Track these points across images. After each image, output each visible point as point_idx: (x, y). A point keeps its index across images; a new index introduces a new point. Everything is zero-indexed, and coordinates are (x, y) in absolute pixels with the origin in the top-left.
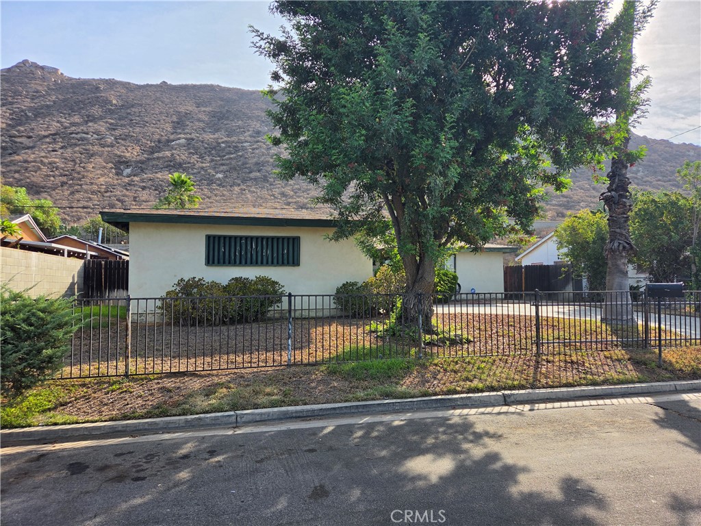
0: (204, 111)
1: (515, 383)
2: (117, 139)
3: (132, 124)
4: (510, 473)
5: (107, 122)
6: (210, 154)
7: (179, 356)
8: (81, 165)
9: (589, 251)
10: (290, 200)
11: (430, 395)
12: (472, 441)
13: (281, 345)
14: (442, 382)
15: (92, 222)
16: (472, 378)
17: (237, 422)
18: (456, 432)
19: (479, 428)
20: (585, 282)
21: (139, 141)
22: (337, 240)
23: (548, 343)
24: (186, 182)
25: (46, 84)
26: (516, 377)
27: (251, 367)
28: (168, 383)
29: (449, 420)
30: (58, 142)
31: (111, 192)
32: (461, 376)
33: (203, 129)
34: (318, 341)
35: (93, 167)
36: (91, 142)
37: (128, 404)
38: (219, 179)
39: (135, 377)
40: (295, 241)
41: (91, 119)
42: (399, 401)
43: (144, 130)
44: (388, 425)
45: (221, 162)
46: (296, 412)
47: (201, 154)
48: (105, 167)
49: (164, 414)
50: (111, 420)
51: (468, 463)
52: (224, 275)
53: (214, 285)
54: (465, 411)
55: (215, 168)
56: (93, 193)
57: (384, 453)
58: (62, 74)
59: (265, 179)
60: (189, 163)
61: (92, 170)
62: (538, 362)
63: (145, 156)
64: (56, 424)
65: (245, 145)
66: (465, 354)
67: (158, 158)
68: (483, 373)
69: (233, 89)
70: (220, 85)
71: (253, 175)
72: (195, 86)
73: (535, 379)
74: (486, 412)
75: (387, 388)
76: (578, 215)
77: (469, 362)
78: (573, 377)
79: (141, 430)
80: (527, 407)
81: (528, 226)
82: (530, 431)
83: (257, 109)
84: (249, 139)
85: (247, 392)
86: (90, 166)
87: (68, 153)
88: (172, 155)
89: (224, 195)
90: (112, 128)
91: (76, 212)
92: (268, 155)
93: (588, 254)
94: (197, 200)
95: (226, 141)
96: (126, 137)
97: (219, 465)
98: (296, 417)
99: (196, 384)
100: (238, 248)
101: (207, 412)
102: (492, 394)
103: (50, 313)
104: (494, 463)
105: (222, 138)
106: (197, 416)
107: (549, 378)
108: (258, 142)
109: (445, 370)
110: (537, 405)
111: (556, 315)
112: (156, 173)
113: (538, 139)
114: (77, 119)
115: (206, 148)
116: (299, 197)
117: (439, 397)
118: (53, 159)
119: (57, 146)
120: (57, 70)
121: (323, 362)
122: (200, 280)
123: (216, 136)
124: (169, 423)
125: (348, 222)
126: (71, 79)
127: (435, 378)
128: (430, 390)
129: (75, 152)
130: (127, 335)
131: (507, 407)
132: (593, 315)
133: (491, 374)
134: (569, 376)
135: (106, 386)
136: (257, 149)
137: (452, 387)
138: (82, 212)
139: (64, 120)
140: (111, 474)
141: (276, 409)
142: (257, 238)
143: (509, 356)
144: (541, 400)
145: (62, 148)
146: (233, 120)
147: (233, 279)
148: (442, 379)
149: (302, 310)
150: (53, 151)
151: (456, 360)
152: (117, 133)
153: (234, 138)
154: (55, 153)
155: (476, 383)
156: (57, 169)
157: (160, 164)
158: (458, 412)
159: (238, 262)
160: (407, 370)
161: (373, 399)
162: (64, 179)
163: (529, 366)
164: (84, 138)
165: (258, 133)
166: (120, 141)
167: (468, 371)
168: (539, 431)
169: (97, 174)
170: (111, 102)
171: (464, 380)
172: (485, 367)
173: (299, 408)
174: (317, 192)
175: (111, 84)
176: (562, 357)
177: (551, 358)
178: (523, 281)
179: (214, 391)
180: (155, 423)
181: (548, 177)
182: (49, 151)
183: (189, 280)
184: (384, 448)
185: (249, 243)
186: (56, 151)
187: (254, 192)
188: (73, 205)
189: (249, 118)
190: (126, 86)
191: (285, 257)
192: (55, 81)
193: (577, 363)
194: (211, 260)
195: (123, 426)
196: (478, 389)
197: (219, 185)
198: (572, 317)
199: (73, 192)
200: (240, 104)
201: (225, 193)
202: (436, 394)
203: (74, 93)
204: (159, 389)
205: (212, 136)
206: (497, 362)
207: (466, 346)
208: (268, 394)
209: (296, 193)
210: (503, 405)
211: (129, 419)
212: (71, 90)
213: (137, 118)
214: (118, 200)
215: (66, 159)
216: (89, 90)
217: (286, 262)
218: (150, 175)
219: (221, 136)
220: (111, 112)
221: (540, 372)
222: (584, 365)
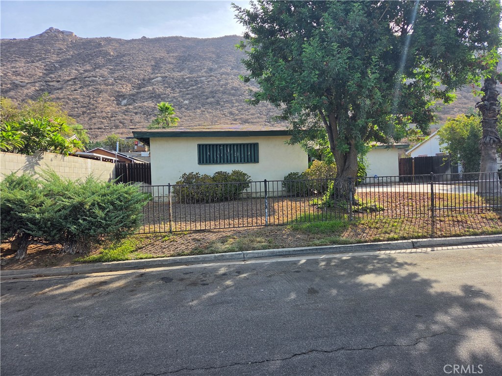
0: (173, 56)
1: (420, 234)
2: (115, 80)
3: (124, 69)
4: (427, 283)
5: (108, 68)
6: (179, 87)
7: (195, 221)
8: (94, 99)
9: (465, 145)
10: (236, 117)
11: (363, 242)
12: (397, 267)
13: (256, 213)
14: (369, 234)
15: (109, 138)
16: (389, 232)
17: (244, 258)
18: (386, 262)
19: (400, 260)
20: (460, 168)
21: (130, 80)
22: (293, 144)
23: (440, 209)
24: (169, 108)
25: (65, 43)
26: (420, 231)
27: (243, 227)
28: (197, 236)
29: (378, 256)
30: (77, 84)
31: (115, 117)
32: (382, 231)
33: (173, 69)
34: (279, 211)
35: (102, 100)
36: (99, 83)
37: (177, 248)
38: (186, 104)
39: (176, 233)
40: (255, 146)
41: (97, 66)
42: (343, 246)
43: (133, 72)
44: (339, 259)
45: (187, 92)
46: (279, 252)
47: (173, 87)
48: (109, 100)
49: (201, 253)
50: (172, 256)
51: (398, 278)
52: (211, 170)
53: (206, 177)
54: (388, 252)
55: (183, 97)
56: (103, 118)
57: (343, 273)
58: (75, 36)
59: (218, 103)
60: (165, 94)
61: (101, 102)
62: (434, 222)
63: (135, 90)
64: (141, 258)
65: (202, 79)
66: (382, 217)
67: (144, 92)
68: (396, 229)
69: (192, 38)
70: (182, 36)
71: (209, 100)
72: (165, 38)
73: (433, 232)
74: (402, 252)
75: (333, 238)
76: (456, 119)
77: (385, 222)
78: (460, 230)
79: (190, 262)
80: (429, 249)
81: (427, 130)
82: (435, 262)
83: (209, 52)
84: (204, 74)
85: (246, 240)
86: (100, 100)
87: (85, 91)
88: (153, 89)
89: (190, 116)
90: (112, 72)
91: (94, 131)
92: (219, 85)
93: (463, 147)
94: (176, 120)
95: (189, 77)
96: (121, 78)
97: (246, 279)
98: (279, 255)
99: (212, 237)
100: (218, 152)
101: (225, 252)
102: (404, 241)
103: (130, 194)
104: (415, 278)
105: (186, 75)
106: (221, 254)
107: (443, 231)
108: (211, 76)
109: (370, 227)
110: (435, 248)
111: (441, 192)
112: (144, 102)
113: (431, 66)
114: (88, 67)
115: (175, 83)
116: (242, 114)
117: (369, 243)
118: (75, 96)
119: (77, 87)
120: (72, 33)
121: (287, 224)
122: (197, 174)
123: (182, 74)
124: (206, 258)
125: (299, 132)
126: (81, 39)
127: (364, 232)
128: (363, 239)
129: (89, 91)
130: (169, 208)
131: (415, 249)
132: (469, 191)
133: (402, 229)
134: (457, 229)
135: (160, 238)
136: (211, 81)
137: (377, 237)
138: (98, 132)
139: (79, 68)
140: (188, 282)
141: (266, 250)
142: (230, 145)
143: (412, 218)
144: (437, 245)
145: (80, 88)
146: (193, 61)
147: (216, 173)
148: (368, 233)
149: (261, 192)
150: (75, 90)
151: (376, 221)
152: (115, 75)
153: (194, 75)
154: (76, 92)
155: (392, 235)
156: (78, 103)
157: (146, 95)
158: (383, 252)
159: (219, 161)
160: (344, 228)
161: (326, 245)
162: (84, 109)
163: (428, 224)
164: (94, 80)
165: (211, 70)
166: (118, 81)
167: (386, 228)
168: (440, 262)
169: (105, 105)
170: (109, 53)
171: (384, 233)
172: (397, 225)
173: (280, 250)
174: (278, 112)
175: (109, 40)
176: (450, 218)
177: (442, 219)
178: (413, 168)
179: (226, 240)
180: (198, 258)
181: (439, 94)
182: (72, 91)
183: (190, 174)
184: (342, 271)
185: (225, 148)
186: (77, 90)
187: (211, 113)
188: (91, 127)
189: (204, 59)
190: (119, 41)
191: (249, 157)
192: (71, 41)
193: (462, 221)
194: (201, 161)
195: (180, 259)
196: (394, 239)
197: (186, 109)
198: (453, 193)
199: (91, 118)
200: (197, 50)
201: (191, 114)
202: (366, 242)
203: (84, 48)
204: (192, 239)
205: (179, 74)
206: (405, 222)
207: (381, 212)
208: (259, 242)
209: (240, 112)
210: (412, 248)
211: (182, 256)
212: (82, 47)
213: (128, 64)
214: (120, 122)
215: (84, 96)
216: (94, 46)
217: (249, 160)
218: (139, 104)
219: (186, 74)
220: (110, 61)
221: (436, 227)
222: (467, 223)
